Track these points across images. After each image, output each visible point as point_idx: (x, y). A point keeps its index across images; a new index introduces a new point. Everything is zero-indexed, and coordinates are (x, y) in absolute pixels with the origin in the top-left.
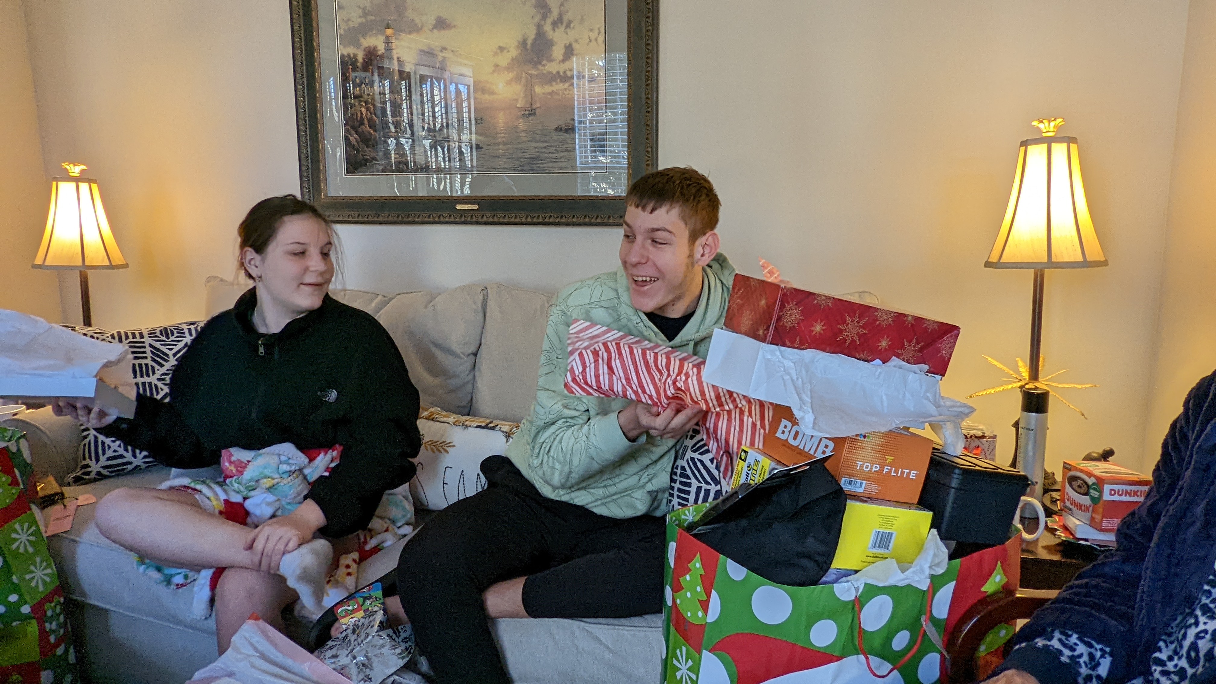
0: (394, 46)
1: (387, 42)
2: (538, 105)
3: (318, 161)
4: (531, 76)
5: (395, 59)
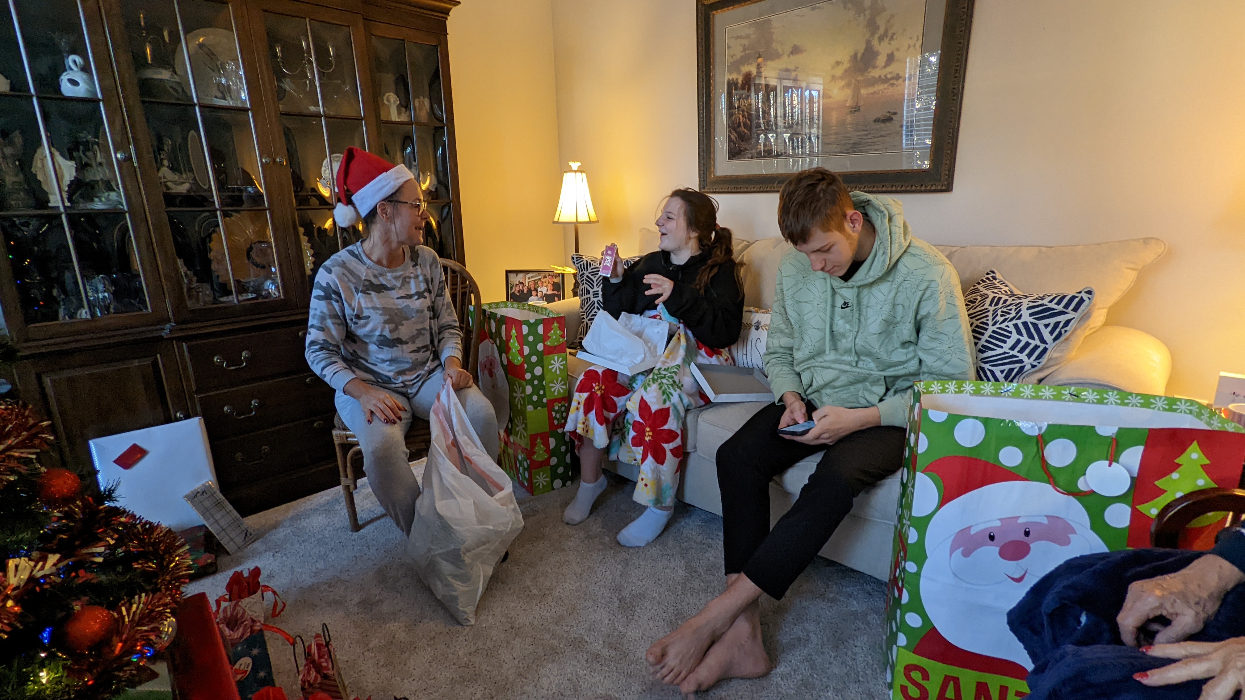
1: (759, 67)
2: (862, 103)
3: (710, 153)
4: (858, 81)
5: (763, 78)
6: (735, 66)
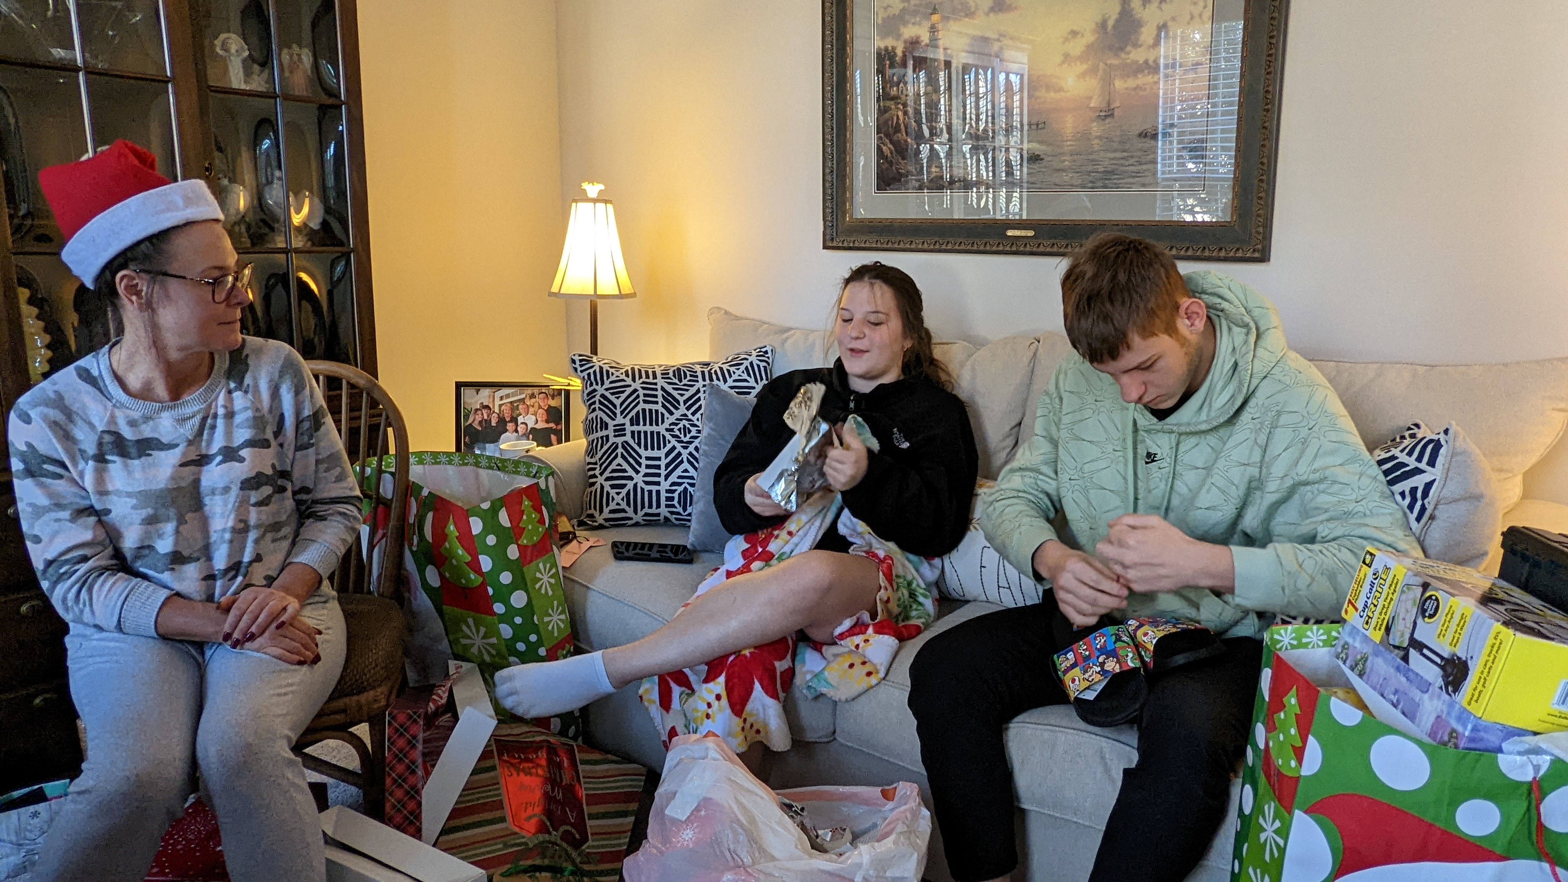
0: (939, 35)
2: (1117, 104)
3: (844, 176)
4: (1110, 66)
5: (942, 50)
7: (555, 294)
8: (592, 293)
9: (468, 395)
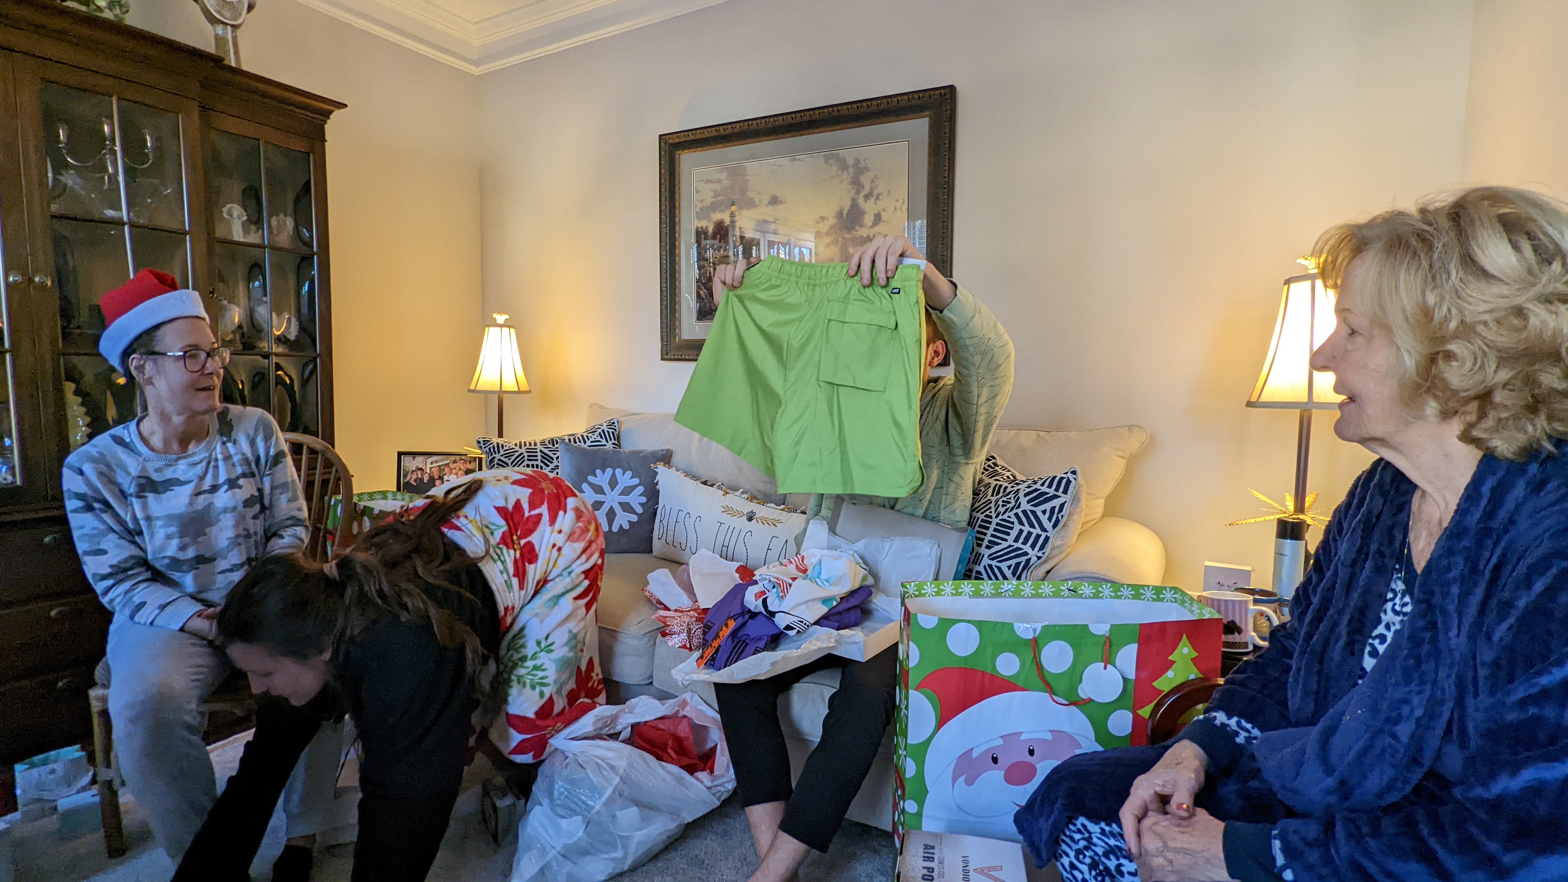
0: (737, 219)
1: (732, 215)
4: (845, 239)
5: (738, 229)
6: (704, 213)
7: (470, 391)
8: (498, 389)
9: (406, 460)
